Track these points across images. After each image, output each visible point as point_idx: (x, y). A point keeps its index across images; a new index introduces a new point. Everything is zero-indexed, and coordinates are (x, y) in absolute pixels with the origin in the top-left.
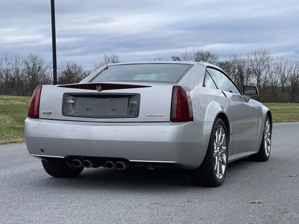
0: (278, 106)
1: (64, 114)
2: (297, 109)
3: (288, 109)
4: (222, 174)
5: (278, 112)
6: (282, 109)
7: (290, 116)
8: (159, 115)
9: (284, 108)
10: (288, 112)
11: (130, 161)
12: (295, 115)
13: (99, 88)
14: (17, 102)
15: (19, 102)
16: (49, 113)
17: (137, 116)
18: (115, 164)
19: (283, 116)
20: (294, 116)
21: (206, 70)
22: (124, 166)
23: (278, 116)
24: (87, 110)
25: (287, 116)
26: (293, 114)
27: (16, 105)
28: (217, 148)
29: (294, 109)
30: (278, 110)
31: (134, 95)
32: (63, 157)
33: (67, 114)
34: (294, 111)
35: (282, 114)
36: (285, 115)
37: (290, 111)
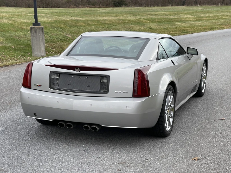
0: (212, 13)
1: (51, 87)
2: (226, 15)
3: (219, 16)
4: (170, 126)
5: (211, 19)
6: (215, 16)
7: (221, 22)
8: (124, 92)
9: (216, 15)
10: (219, 19)
11: (103, 126)
12: (225, 21)
13: (78, 70)
14: (4, 20)
15: (6, 21)
16: (39, 85)
17: (107, 92)
18: (91, 127)
19: (215, 23)
20: (223, 22)
21: (159, 42)
22: (98, 129)
23: (211, 23)
24: (69, 85)
25: (218, 22)
26: (223, 20)
27: (4, 24)
28: (167, 108)
29: (224, 16)
30: (211, 17)
31: (105, 76)
32: (51, 120)
33: (53, 88)
34: (224, 17)
35: (214, 21)
36: (216, 21)
37: (221, 18)
